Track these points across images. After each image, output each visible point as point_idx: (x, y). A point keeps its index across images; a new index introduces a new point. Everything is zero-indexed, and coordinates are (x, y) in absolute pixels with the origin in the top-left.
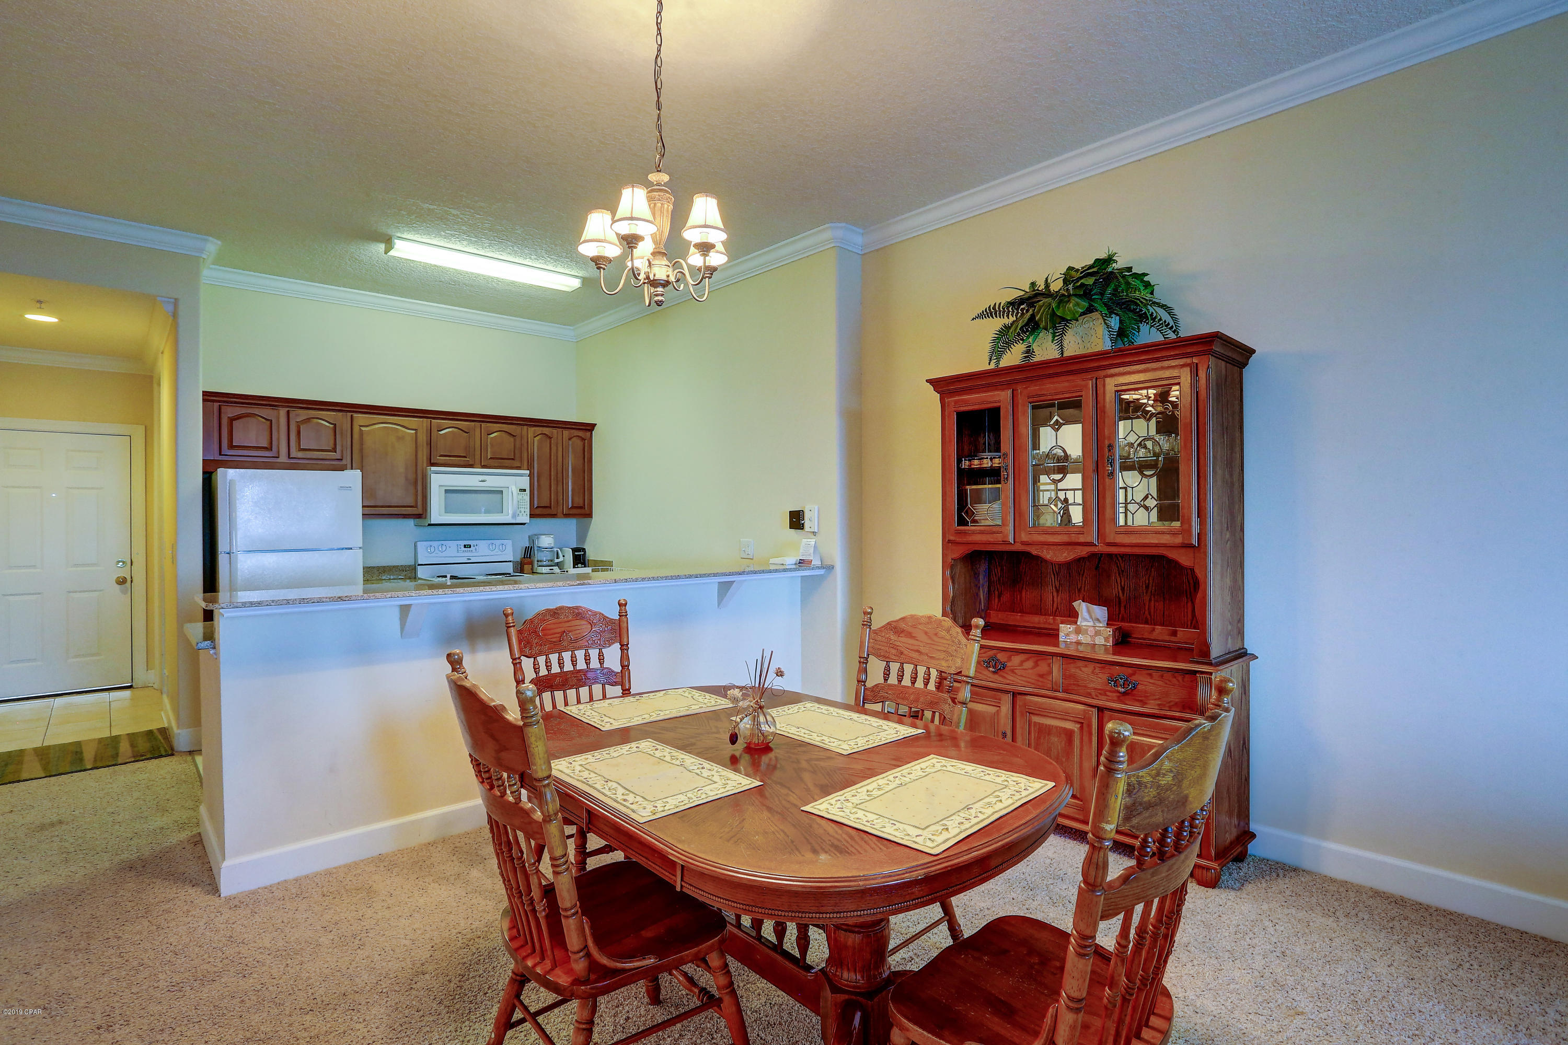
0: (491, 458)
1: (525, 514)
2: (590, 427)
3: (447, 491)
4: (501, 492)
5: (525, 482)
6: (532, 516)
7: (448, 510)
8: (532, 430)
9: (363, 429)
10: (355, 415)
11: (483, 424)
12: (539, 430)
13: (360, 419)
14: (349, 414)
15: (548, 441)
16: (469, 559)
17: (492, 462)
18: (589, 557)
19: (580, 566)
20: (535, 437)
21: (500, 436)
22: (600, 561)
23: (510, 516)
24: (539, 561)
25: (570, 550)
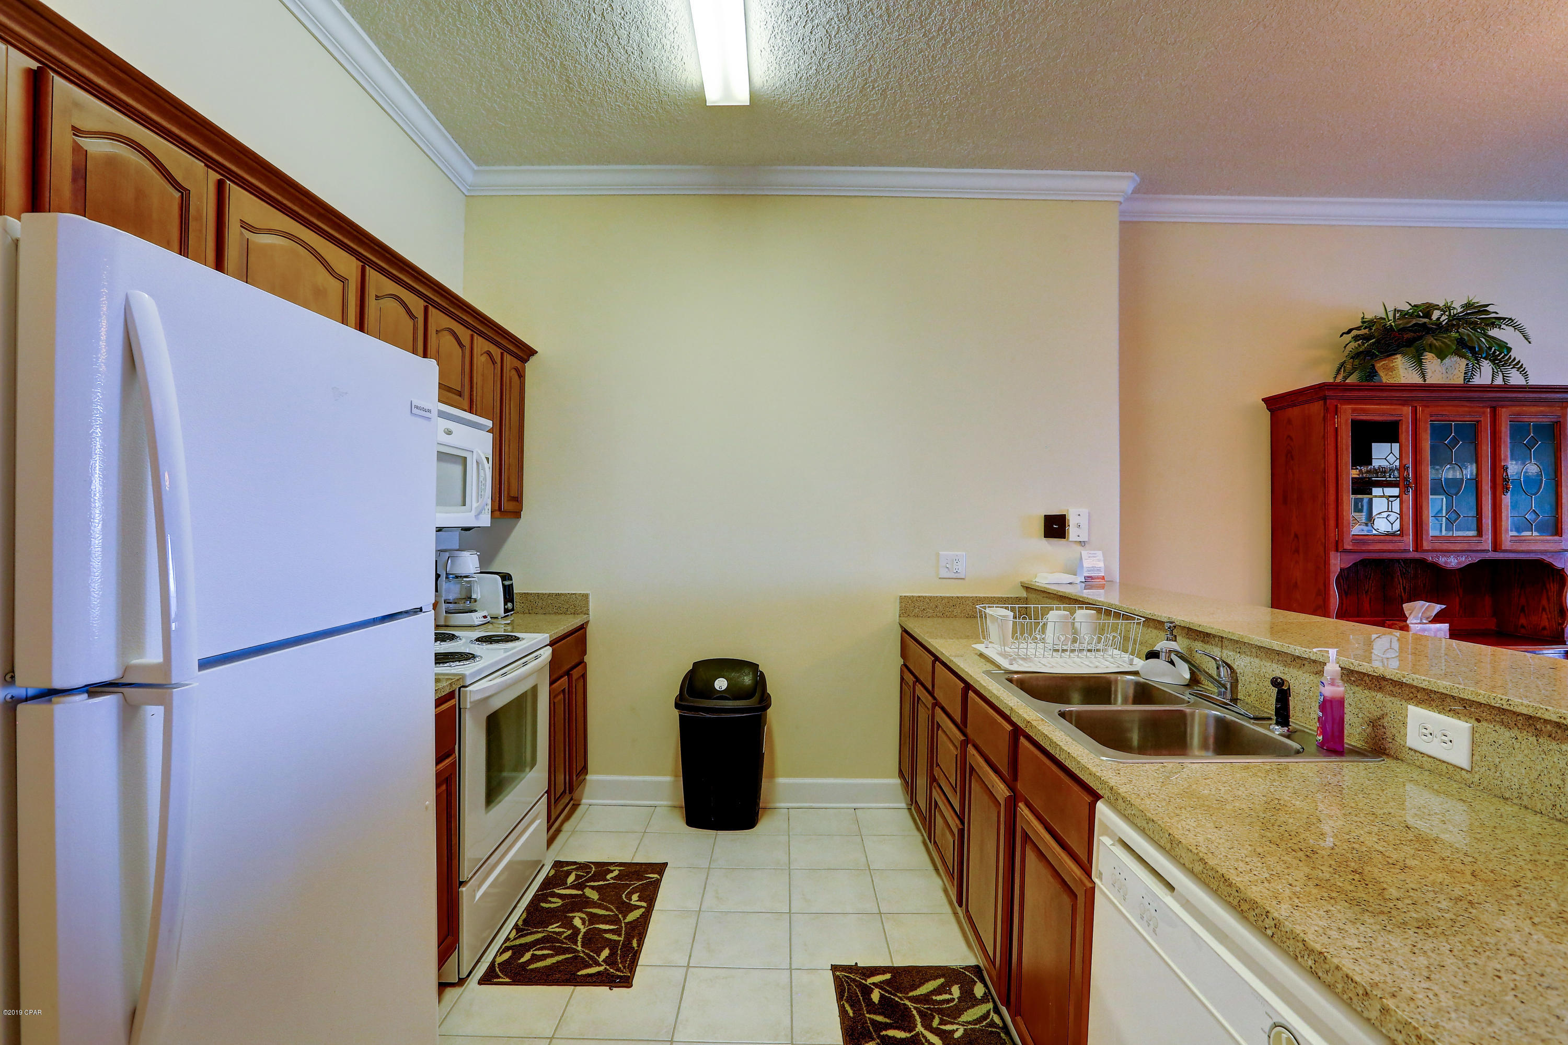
1: (486, 513)
2: (526, 353)
4: (464, 461)
5: (486, 442)
8: (477, 340)
12: (485, 344)
18: (518, 588)
19: (509, 605)
20: (482, 355)
21: (448, 339)
22: (549, 595)
23: (473, 513)
24: (446, 602)
25: (498, 578)
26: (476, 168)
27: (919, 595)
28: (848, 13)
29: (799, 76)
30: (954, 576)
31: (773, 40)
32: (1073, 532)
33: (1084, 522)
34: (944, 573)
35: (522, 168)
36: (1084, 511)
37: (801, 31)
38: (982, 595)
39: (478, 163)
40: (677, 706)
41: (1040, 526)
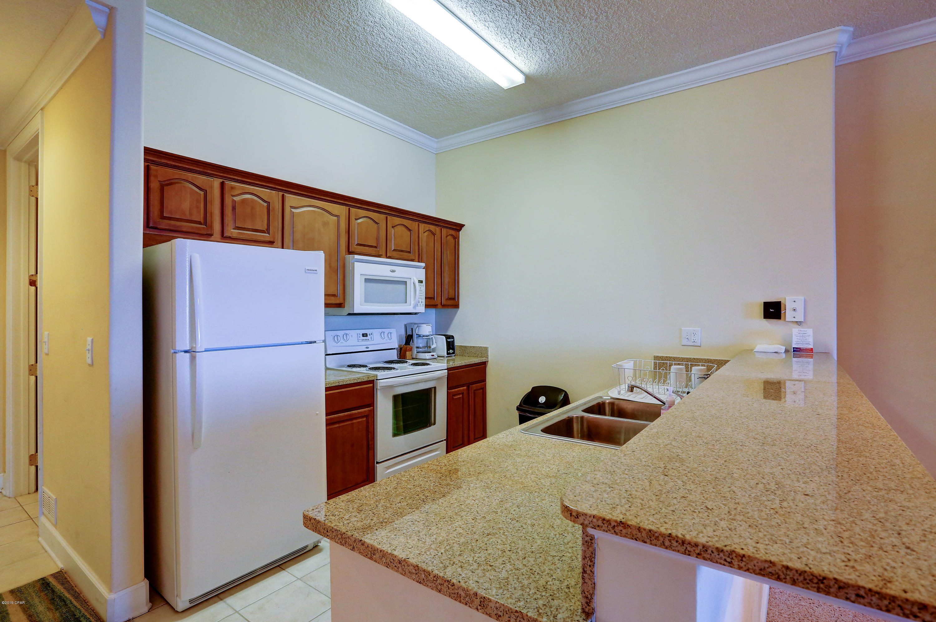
0: (394, 250)
1: (422, 305)
2: (458, 227)
3: (367, 280)
4: (405, 283)
5: (421, 274)
6: (427, 306)
7: (368, 299)
8: (422, 226)
9: (293, 210)
10: (286, 195)
11: (389, 218)
12: (428, 227)
13: (291, 200)
14: (281, 194)
15: (433, 236)
16: (367, 348)
17: (395, 254)
18: (457, 343)
19: (451, 351)
20: (424, 233)
21: (400, 229)
22: (471, 347)
23: (412, 306)
24: (418, 348)
25: (444, 337)
26: (436, 140)
27: (666, 356)
28: (540, 27)
29: (543, 60)
30: (693, 344)
31: (516, 52)
32: (788, 314)
33: (800, 306)
34: (685, 342)
35: (455, 135)
36: (800, 299)
37: (526, 43)
38: (692, 357)
39: (437, 138)
40: (518, 409)
41: (760, 310)
